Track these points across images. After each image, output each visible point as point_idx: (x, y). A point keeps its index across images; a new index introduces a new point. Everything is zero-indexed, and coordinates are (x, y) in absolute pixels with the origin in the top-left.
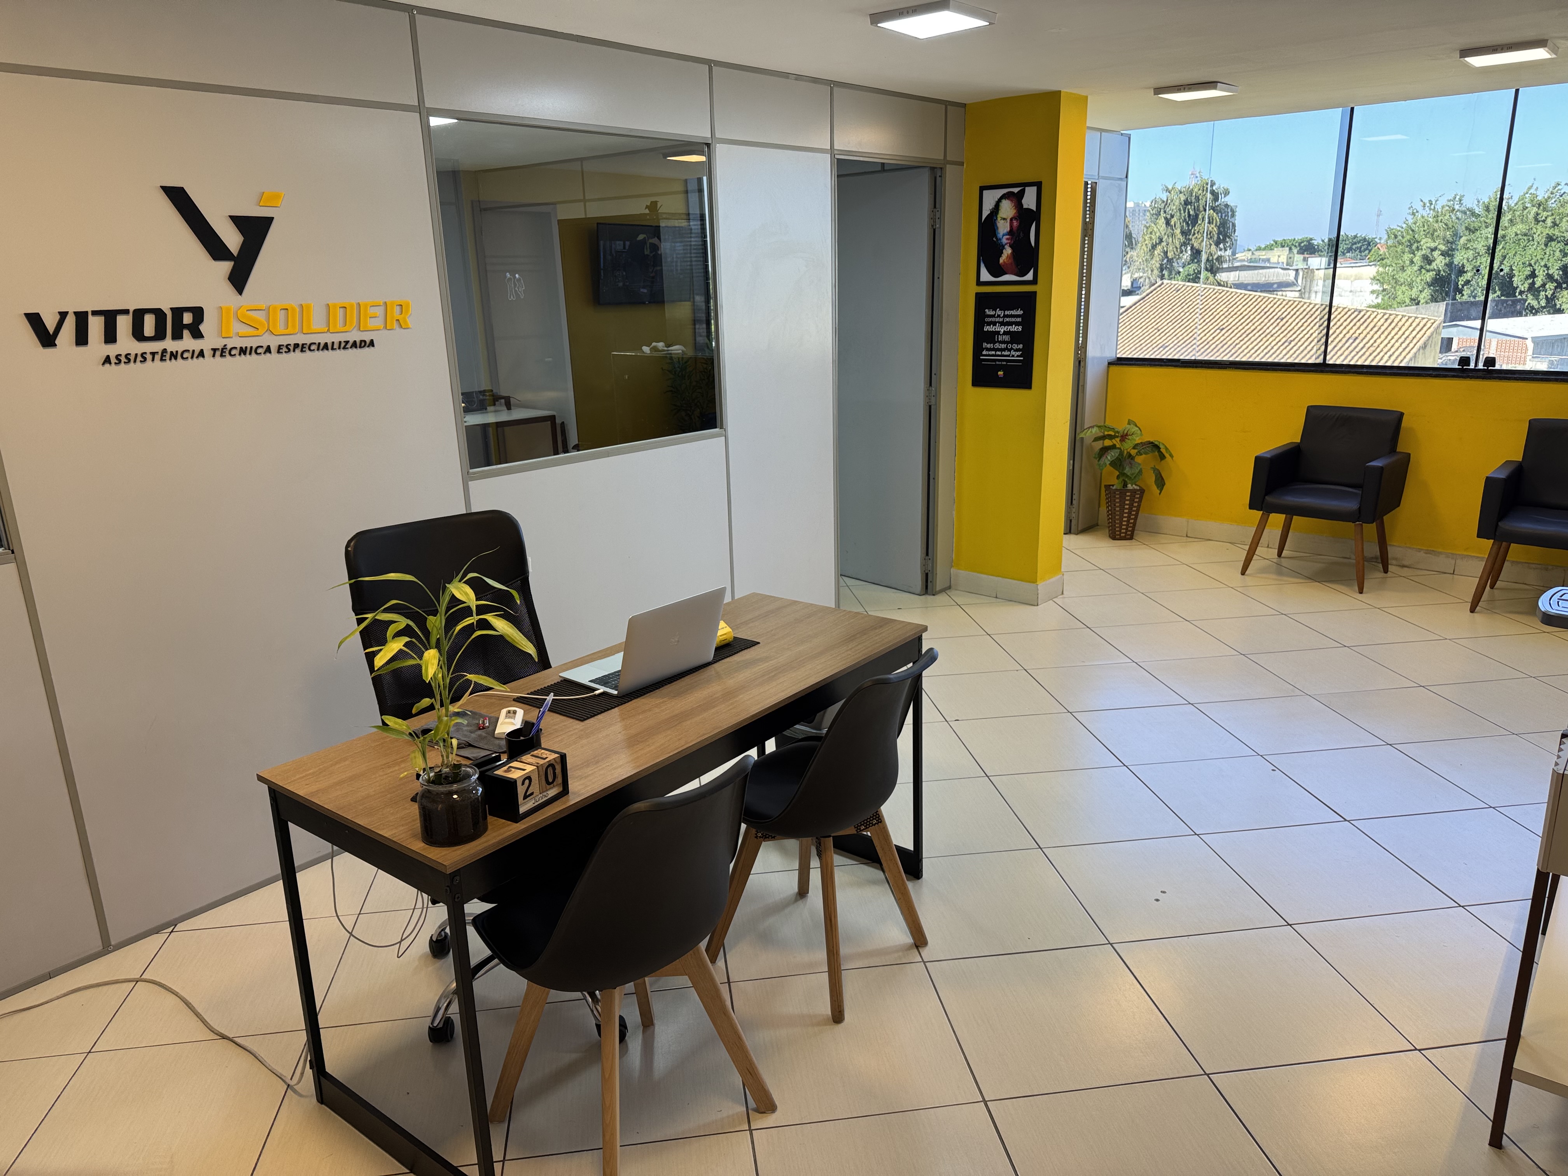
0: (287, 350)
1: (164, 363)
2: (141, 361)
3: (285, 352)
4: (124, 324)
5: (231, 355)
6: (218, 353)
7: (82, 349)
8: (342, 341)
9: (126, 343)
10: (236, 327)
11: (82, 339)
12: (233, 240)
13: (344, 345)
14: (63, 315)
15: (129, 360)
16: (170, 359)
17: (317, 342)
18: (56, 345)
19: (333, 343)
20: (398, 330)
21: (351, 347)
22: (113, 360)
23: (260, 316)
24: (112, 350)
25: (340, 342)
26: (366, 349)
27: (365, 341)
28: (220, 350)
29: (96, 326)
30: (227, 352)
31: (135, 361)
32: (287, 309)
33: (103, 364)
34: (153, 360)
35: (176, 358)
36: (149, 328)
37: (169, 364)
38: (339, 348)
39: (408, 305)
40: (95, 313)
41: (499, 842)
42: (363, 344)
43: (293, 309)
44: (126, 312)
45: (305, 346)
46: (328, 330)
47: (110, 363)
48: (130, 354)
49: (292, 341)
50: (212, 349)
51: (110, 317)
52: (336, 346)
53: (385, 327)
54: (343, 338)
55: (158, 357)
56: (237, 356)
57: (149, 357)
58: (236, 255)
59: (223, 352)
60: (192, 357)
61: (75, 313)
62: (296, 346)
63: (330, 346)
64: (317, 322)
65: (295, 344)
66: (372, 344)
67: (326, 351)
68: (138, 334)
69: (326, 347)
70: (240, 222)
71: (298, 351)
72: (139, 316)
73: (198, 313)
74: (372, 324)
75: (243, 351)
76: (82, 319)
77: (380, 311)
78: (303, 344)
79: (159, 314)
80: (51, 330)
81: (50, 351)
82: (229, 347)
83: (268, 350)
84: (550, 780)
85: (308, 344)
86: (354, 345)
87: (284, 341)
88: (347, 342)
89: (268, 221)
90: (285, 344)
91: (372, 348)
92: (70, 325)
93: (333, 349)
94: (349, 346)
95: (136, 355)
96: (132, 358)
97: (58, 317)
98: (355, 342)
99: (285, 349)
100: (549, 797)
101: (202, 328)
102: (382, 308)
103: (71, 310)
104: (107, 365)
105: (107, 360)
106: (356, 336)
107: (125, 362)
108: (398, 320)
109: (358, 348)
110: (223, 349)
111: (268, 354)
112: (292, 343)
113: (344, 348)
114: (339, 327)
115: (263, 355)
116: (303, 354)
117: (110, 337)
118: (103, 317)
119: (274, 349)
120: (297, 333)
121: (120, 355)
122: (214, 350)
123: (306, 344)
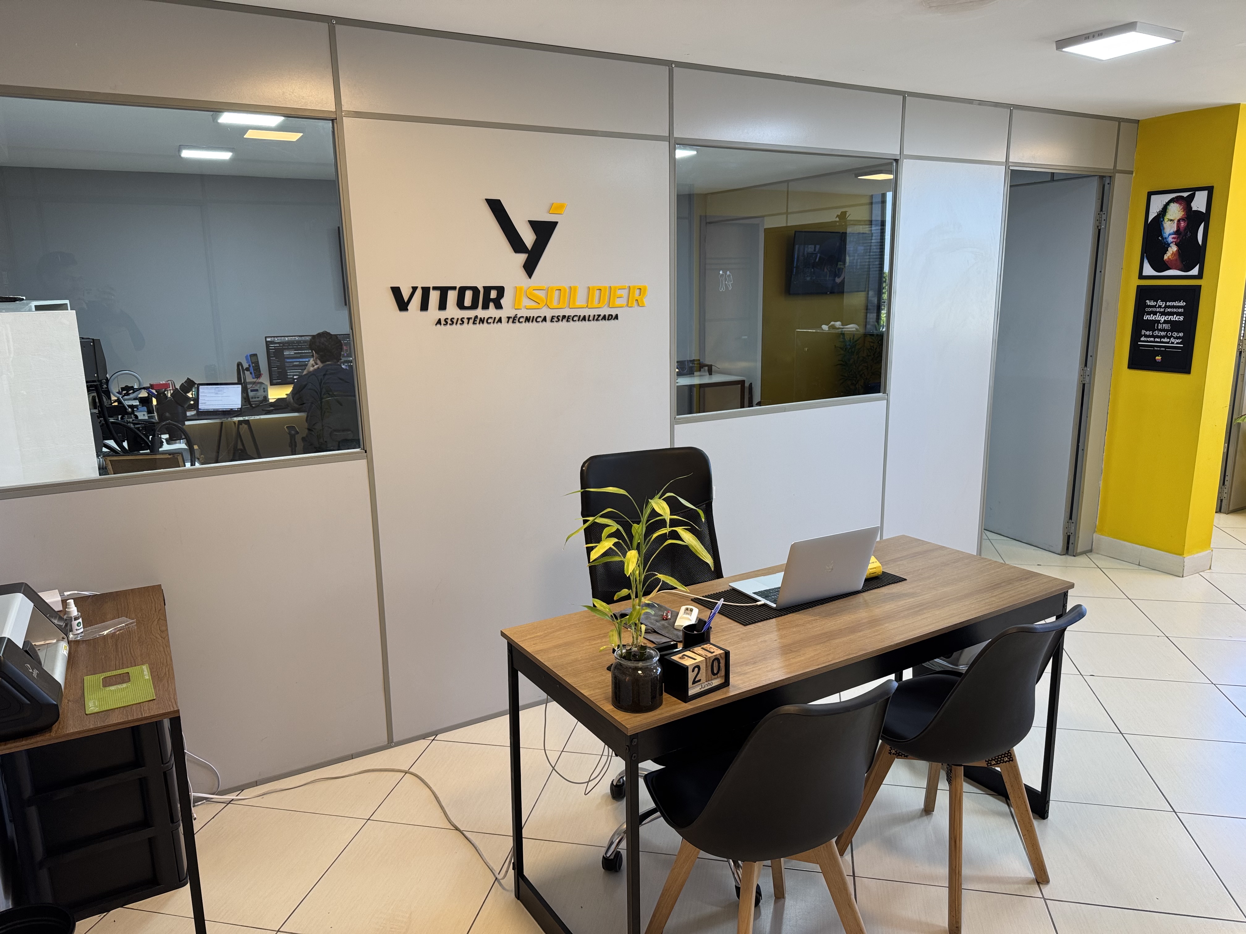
0: (557, 320)
1: (475, 326)
2: (460, 324)
3: (556, 321)
4: (452, 296)
5: (519, 322)
6: (511, 320)
7: (424, 313)
8: (596, 314)
9: (452, 311)
10: (526, 302)
11: (424, 306)
12: (528, 237)
13: (597, 318)
14: (415, 289)
15: (453, 322)
16: (479, 323)
17: (578, 315)
18: (408, 310)
19: (589, 316)
20: (636, 307)
21: (602, 320)
22: (443, 322)
23: (541, 294)
24: (443, 315)
25: (594, 315)
26: (612, 321)
27: (612, 315)
28: (513, 318)
29: (434, 297)
30: (517, 320)
31: (456, 324)
32: (560, 290)
33: (436, 324)
34: (468, 323)
35: (483, 323)
36: (468, 302)
37: (479, 327)
38: (593, 320)
39: (645, 289)
40: (435, 288)
41: (670, 717)
42: (610, 317)
43: (565, 289)
44: (454, 288)
45: (570, 317)
46: (587, 306)
47: (441, 324)
48: (454, 318)
49: (561, 313)
50: (507, 317)
51: (444, 291)
52: (591, 318)
53: (627, 305)
54: (596, 312)
55: (471, 321)
56: (524, 323)
57: (466, 321)
58: (530, 249)
59: (514, 319)
60: (494, 323)
61: (422, 288)
62: (564, 317)
63: (587, 318)
64: (580, 299)
65: (563, 316)
66: (616, 317)
67: (584, 322)
68: (460, 304)
69: (584, 318)
70: (535, 225)
71: (565, 321)
72: (462, 291)
73: (501, 290)
74: (618, 302)
75: (528, 319)
76: (426, 291)
77: (624, 293)
78: (569, 316)
79: (475, 290)
80: (406, 299)
81: (404, 313)
82: (518, 316)
83: (545, 319)
84: (715, 672)
85: (572, 316)
86: (604, 318)
87: (556, 313)
88: (599, 316)
89: (554, 225)
90: (556, 315)
91: (616, 320)
92: (418, 296)
93: (589, 320)
94: (600, 318)
95: (458, 319)
96: (455, 321)
97: (411, 290)
98: (605, 316)
99: (556, 319)
100: (713, 685)
101: (503, 301)
102: (626, 291)
103: (420, 285)
104: (438, 325)
105: (439, 322)
106: (606, 311)
107: (450, 324)
108: (637, 300)
109: (607, 321)
110: (514, 317)
111: (544, 322)
112: (561, 315)
113: (597, 320)
114: (595, 304)
115: (540, 323)
116: (568, 323)
117: (442, 306)
118: (439, 292)
119: (548, 319)
120: (566, 308)
121: (448, 319)
122: (509, 318)
123: (571, 316)
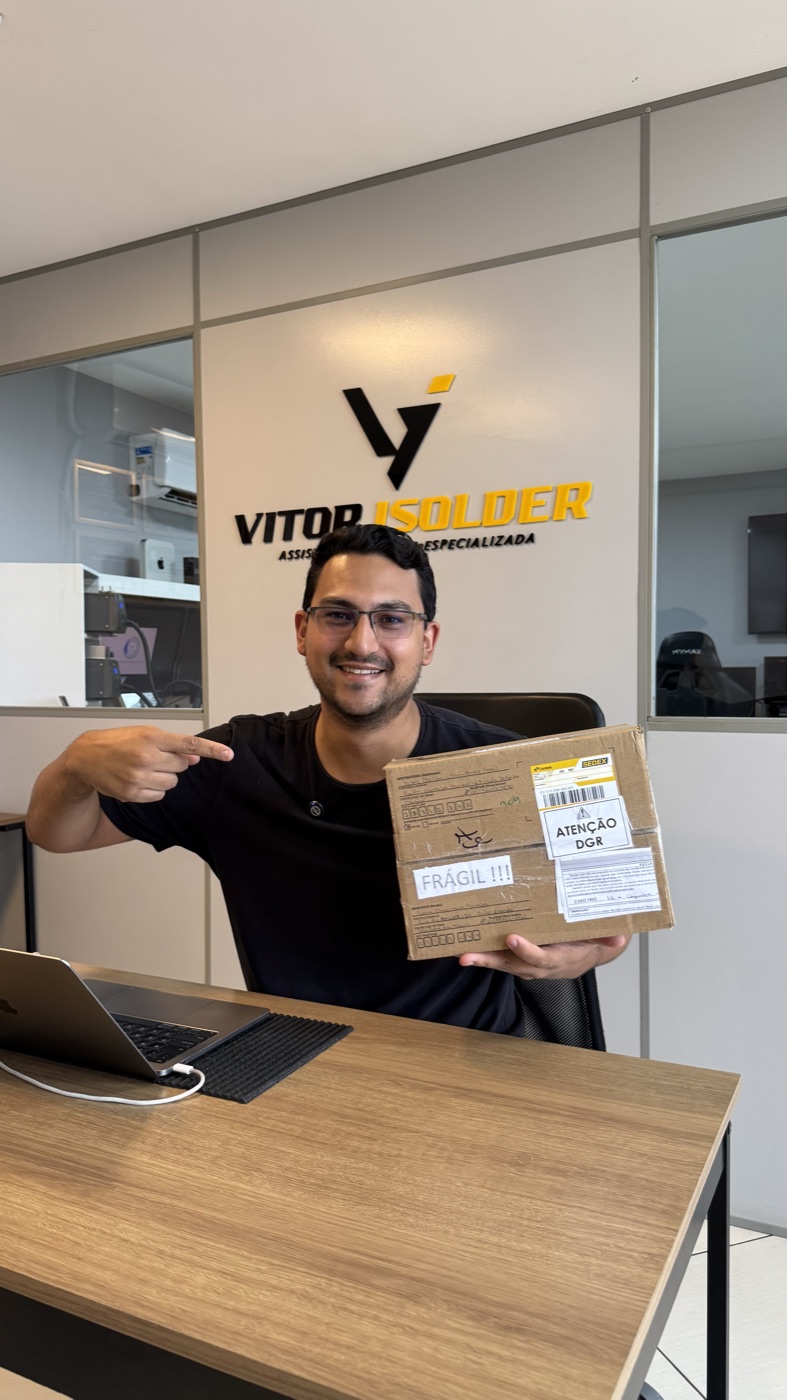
0: (434, 547)
2: (307, 557)
7: (268, 545)
8: (496, 536)
9: (298, 540)
11: (268, 538)
12: (396, 432)
13: (498, 542)
15: (298, 555)
17: (467, 538)
18: (251, 542)
19: (485, 539)
20: (570, 520)
21: (505, 544)
22: (288, 556)
25: (493, 538)
26: (524, 547)
27: (522, 536)
29: (280, 522)
31: (302, 557)
32: (441, 502)
33: (280, 559)
36: (316, 527)
38: (491, 545)
39: (586, 487)
40: (281, 513)
42: (521, 540)
43: (447, 502)
44: (300, 512)
45: (453, 543)
46: (481, 524)
47: (285, 558)
48: (300, 550)
49: (440, 536)
51: (290, 516)
53: (551, 518)
58: (398, 449)
61: (267, 514)
62: (445, 542)
63: (481, 542)
64: (472, 514)
65: (443, 540)
66: (531, 539)
67: (477, 548)
68: (308, 531)
69: (476, 543)
70: (406, 413)
71: (445, 548)
72: (310, 514)
73: (358, 507)
76: (271, 517)
77: (546, 498)
78: (452, 541)
79: (325, 511)
80: (250, 529)
81: (248, 547)
86: (509, 541)
87: (433, 537)
88: (501, 537)
89: (432, 409)
90: (433, 540)
91: (531, 545)
92: (263, 525)
94: (503, 542)
95: (304, 551)
96: (300, 554)
97: (255, 518)
98: (510, 537)
99: (432, 546)
102: (552, 495)
103: (266, 512)
104: (283, 560)
105: (283, 556)
106: (513, 530)
107: (296, 558)
108: (570, 508)
109: (515, 545)
112: (440, 540)
113: (498, 544)
114: (495, 520)
116: (452, 552)
117: (288, 536)
118: (286, 517)
121: (293, 551)
123: (455, 540)
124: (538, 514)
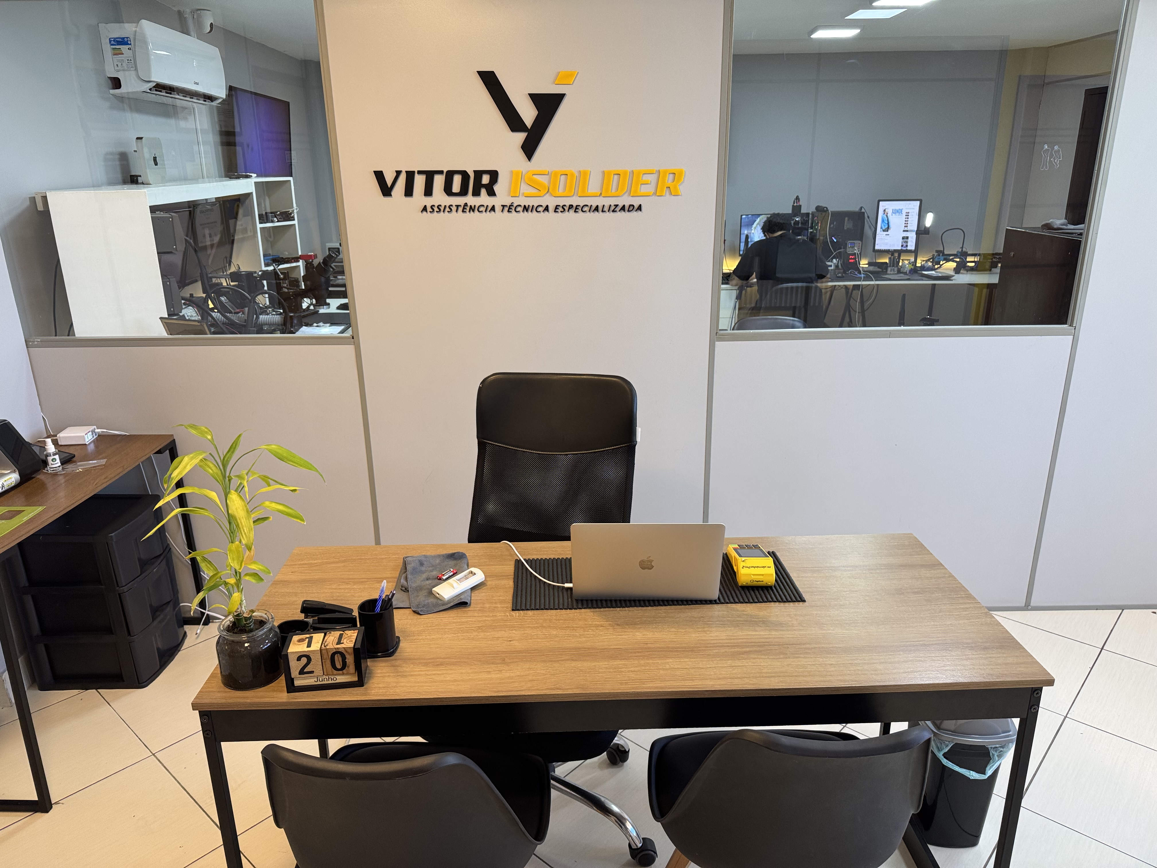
0: (563, 210)
1: (464, 214)
2: (448, 212)
3: (561, 212)
4: (439, 181)
5: (516, 211)
6: (506, 209)
7: (408, 199)
8: (613, 204)
9: (439, 196)
10: (525, 189)
11: (409, 192)
12: (528, 114)
13: (614, 209)
14: (398, 173)
15: (440, 210)
16: (469, 211)
17: (589, 205)
18: (390, 195)
19: (604, 206)
20: (668, 196)
21: (620, 211)
22: (429, 209)
23: (543, 180)
24: (429, 201)
25: (610, 206)
26: (634, 214)
27: (633, 206)
28: (508, 206)
29: (420, 181)
30: (513, 208)
31: (444, 211)
32: (567, 175)
33: (422, 212)
34: (457, 211)
35: (473, 211)
36: (456, 187)
37: (469, 216)
38: (609, 211)
39: (681, 173)
40: (420, 172)
42: (631, 208)
43: (572, 175)
44: (441, 172)
45: (578, 207)
46: (601, 194)
47: (426, 211)
48: (440, 205)
49: (567, 202)
50: (502, 205)
51: (430, 176)
52: (606, 209)
53: (655, 194)
54: (613, 202)
55: (460, 209)
56: (522, 213)
57: (454, 208)
58: (529, 128)
59: (510, 208)
60: (486, 211)
61: (406, 172)
62: (571, 207)
63: (600, 209)
64: (594, 187)
65: (570, 205)
66: (640, 208)
67: (596, 213)
68: (448, 190)
69: (597, 209)
70: (537, 99)
71: (572, 211)
72: (450, 175)
73: (494, 175)
75: (526, 209)
77: (651, 179)
79: (464, 174)
80: (389, 184)
81: (387, 199)
82: (515, 205)
83: (547, 209)
84: (339, 666)
85: (582, 206)
86: (623, 208)
87: (561, 202)
88: (616, 206)
89: (559, 98)
90: (561, 205)
91: (639, 213)
92: (402, 181)
93: (603, 211)
94: (618, 209)
95: (445, 206)
96: (442, 209)
97: (395, 174)
98: (624, 206)
99: (561, 209)
100: (337, 681)
101: (496, 188)
102: (655, 176)
103: (404, 170)
104: (425, 213)
105: (425, 209)
106: (626, 201)
107: (437, 212)
108: (669, 188)
109: (627, 212)
110: (510, 206)
111: (546, 212)
112: (568, 204)
113: (613, 211)
114: (613, 193)
115: (542, 213)
116: (577, 214)
117: (428, 191)
118: (425, 176)
119: (551, 208)
120: (573, 195)
121: (434, 206)
122: (503, 206)
124: (644, 190)
